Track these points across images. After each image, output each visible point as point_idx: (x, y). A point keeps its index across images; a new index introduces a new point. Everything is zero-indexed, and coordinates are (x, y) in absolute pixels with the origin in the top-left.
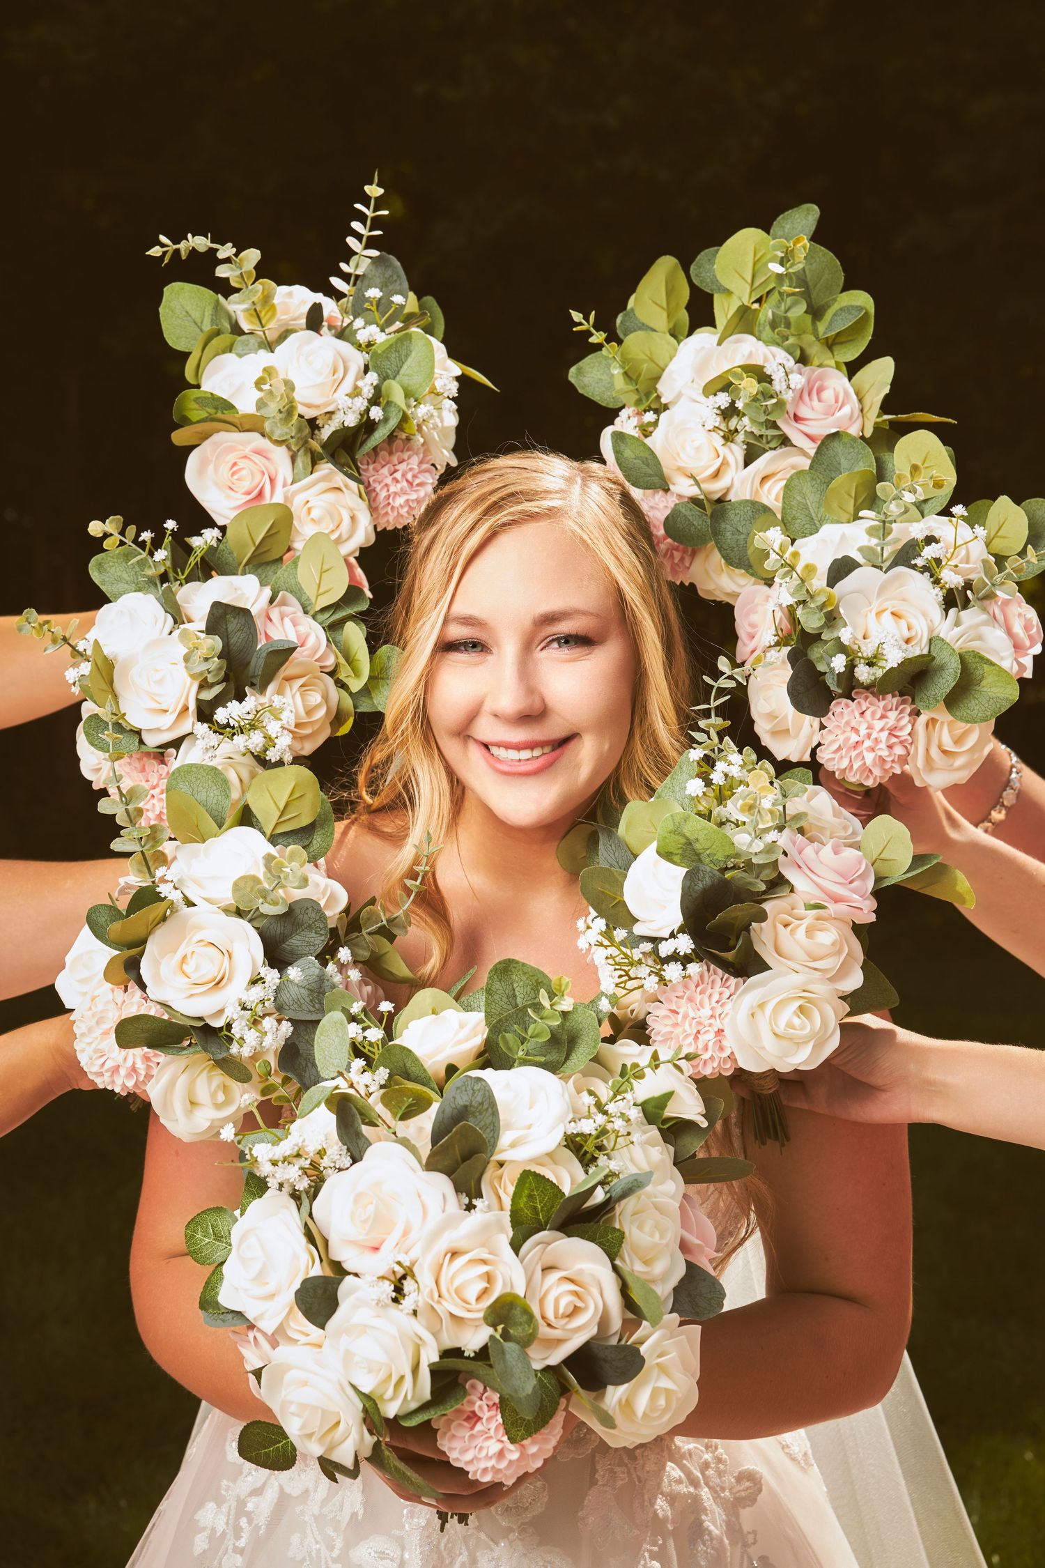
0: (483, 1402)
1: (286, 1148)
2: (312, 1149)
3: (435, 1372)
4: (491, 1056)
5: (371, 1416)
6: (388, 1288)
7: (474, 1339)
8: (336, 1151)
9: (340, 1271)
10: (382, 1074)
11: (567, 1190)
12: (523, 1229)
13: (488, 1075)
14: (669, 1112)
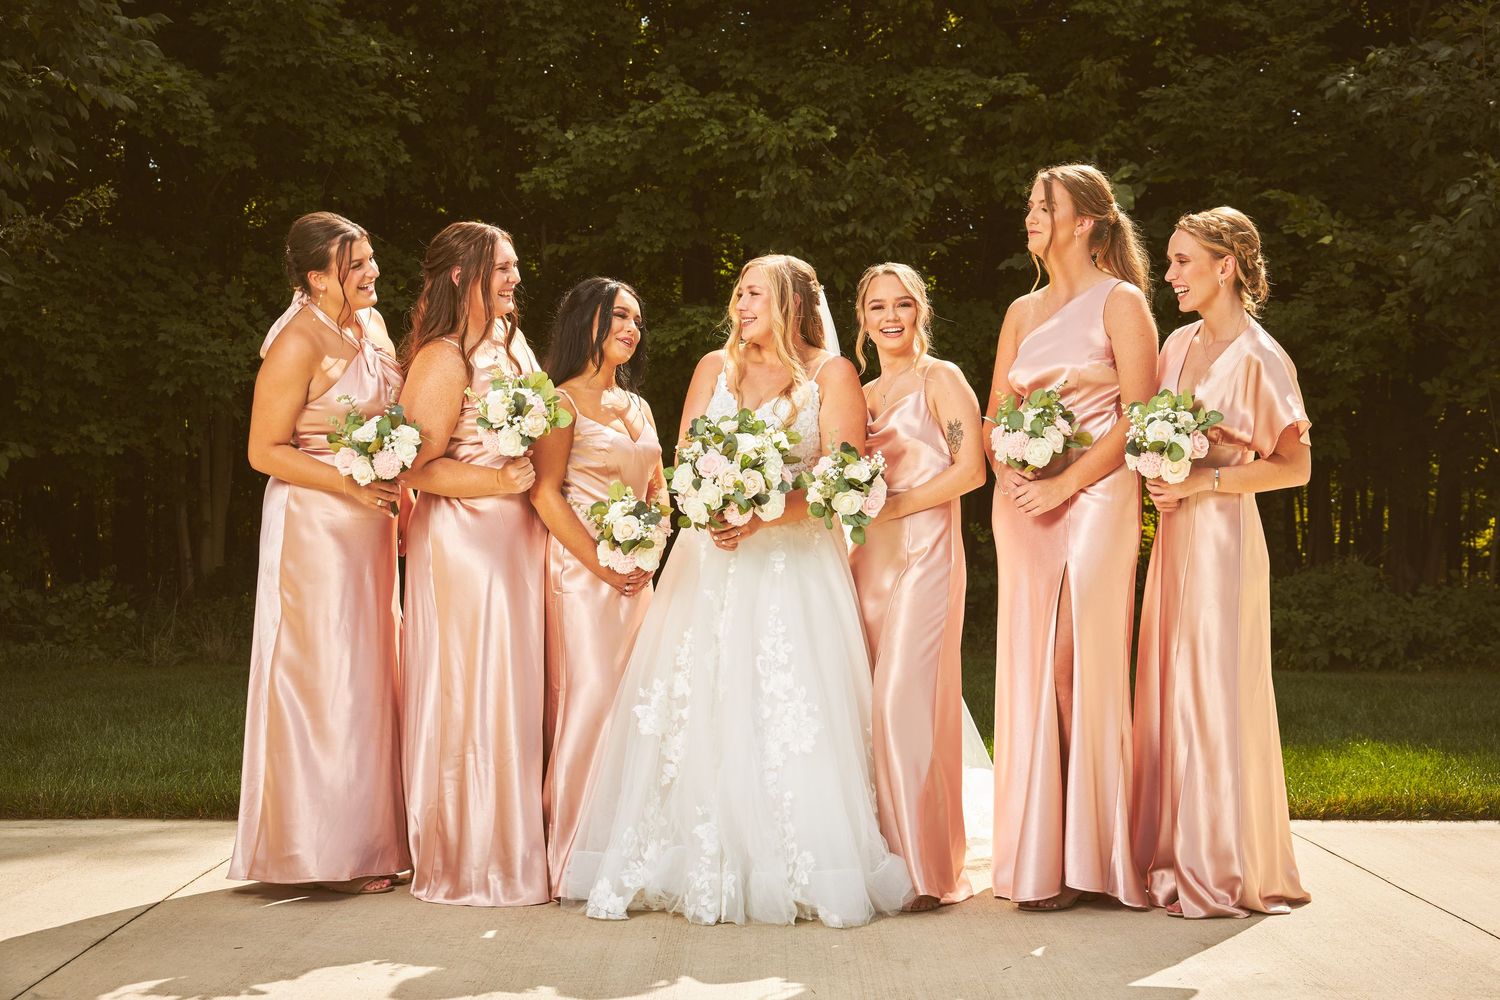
0: (733, 506)
1: (690, 450)
2: (696, 452)
3: (724, 500)
4: (739, 431)
5: (710, 511)
6: (712, 480)
7: (731, 492)
8: (702, 452)
9: (701, 477)
10: (713, 434)
11: (753, 459)
12: (743, 469)
13: (737, 435)
14: (780, 446)
